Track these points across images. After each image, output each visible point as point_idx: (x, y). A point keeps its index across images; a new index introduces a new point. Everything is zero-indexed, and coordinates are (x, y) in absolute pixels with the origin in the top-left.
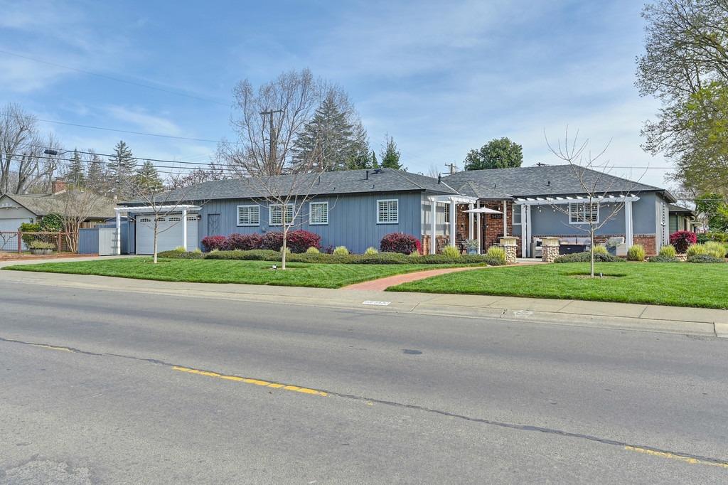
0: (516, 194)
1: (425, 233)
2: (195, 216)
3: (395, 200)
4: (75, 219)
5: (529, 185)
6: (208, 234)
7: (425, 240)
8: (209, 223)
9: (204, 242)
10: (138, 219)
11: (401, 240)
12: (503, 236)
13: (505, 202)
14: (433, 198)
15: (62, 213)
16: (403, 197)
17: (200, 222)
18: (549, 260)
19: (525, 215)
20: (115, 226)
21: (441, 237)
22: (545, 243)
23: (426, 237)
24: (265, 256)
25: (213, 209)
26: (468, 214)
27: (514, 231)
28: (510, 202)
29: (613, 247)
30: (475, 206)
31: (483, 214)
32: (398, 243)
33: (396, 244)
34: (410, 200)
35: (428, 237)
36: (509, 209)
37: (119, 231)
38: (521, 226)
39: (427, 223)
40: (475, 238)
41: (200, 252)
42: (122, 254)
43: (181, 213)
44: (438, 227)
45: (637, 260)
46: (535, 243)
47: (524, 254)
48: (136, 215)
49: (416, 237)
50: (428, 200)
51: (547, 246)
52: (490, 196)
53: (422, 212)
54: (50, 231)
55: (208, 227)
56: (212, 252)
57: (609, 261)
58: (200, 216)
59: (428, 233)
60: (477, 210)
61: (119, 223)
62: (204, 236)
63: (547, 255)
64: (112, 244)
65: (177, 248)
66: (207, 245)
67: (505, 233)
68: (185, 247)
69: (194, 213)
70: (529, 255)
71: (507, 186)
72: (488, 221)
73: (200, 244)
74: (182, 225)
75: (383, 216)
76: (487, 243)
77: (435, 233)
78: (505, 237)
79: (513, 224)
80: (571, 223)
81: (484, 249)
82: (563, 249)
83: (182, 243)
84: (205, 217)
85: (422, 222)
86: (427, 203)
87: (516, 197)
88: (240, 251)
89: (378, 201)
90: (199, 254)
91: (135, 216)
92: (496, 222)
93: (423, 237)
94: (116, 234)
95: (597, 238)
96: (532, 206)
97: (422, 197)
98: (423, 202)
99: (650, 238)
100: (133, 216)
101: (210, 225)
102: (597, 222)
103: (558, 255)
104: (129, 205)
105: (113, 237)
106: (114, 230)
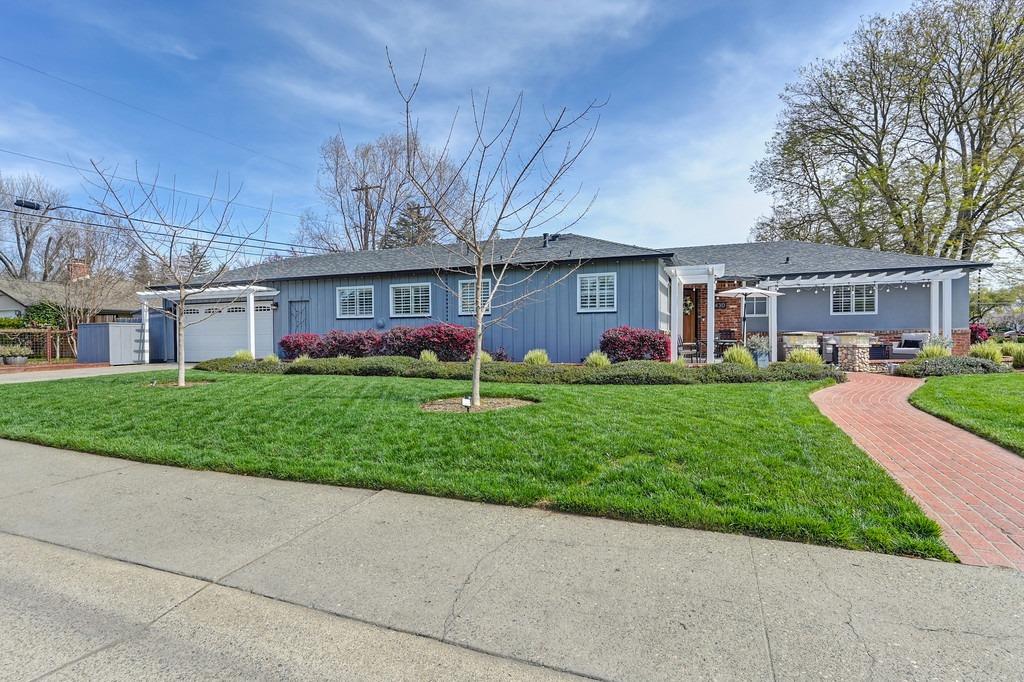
2: (268, 304)
3: (610, 274)
4: (82, 311)
6: (290, 332)
8: (291, 314)
9: (283, 344)
15: (61, 302)
17: (278, 313)
20: (140, 321)
24: (401, 367)
25: (296, 293)
33: (633, 344)
34: (638, 273)
37: (147, 327)
38: (766, 319)
41: (276, 359)
42: (152, 361)
43: (244, 300)
48: (177, 304)
54: (38, 327)
55: (290, 321)
56: (297, 360)
58: (276, 305)
61: (146, 316)
62: (284, 335)
64: (136, 346)
65: (238, 353)
66: (288, 349)
68: (253, 354)
69: (267, 299)
73: (277, 346)
74: (247, 319)
75: (590, 300)
83: (247, 346)
84: (284, 306)
88: (347, 357)
89: (579, 276)
90: (275, 364)
91: (175, 306)
94: (142, 331)
98: (659, 278)
99: (962, 334)
100: (170, 306)
101: (293, 318)
102: (876, 312)
103: (870, 361)
104: (164, 288)
105: (137, 336)
106: (138, 326)
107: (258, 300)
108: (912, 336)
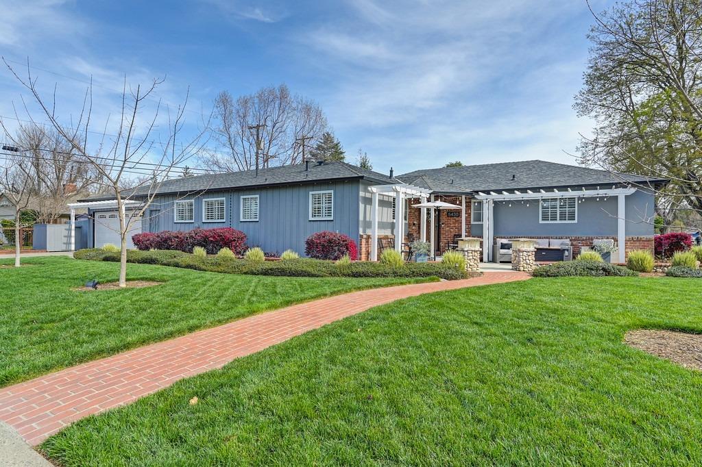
0: (476, 189)
1: (364, 231)
3: (329, 191)
5: (489, 180)
7: (364, 241)
8: (151, 219)
10: (97, 215)
11: (330, 241)
12: (460, 236)
13: (464, 197)
14: (374, 189)
16: (340, 188)
18: (522, 269)
19: (488, 212)
20: (68, 223)
21: (386, 237)
22: (516, 245)
23: (365, 236)
26: (419, 210)
27: (474, 231)
28: (471, 196)
29: (607, 253)
30: (429, 200)
31: (438, 210)
32: (326, 244)
34: (347, 189)
35: (369, 237)
36: (468, 206)
37: (73, 228)
38: (482, 226)
39: (368, 219)
40: (428, 239)
44: (382, 225)
45: (643, 271)
46: (499, 245)
47: (485, 259)
48: (95, 211)
49: (352, 238)
50: (369, 192)
51: (519, 251)
52: (446, 190)
53: (361, 206)
55: (150, 224)
57: (615, 274)
58: (144, 212)
59: (369, 232)
60: (430, 204)
61: (73, 219)
63: (519, 262)
64: (65, 240)
67: (464, 233)
70: (491, 259)
71: (465, 181)
72: (444, 219)
75: (317, 211)
76: (442, 244)
77: (376, 233)
78: (463, 237)
79: (472, 223)
80: (541, 222)
81: (439, 251)
82: (541, 254)
84: (147, 213)
85: (361, 218)
86: (368, 195)
87: (477, 192)
89: (311, 193)
91: (94, 213)
92: (452, 220)
93: (362, 236)
94: (70, 230)
95: (575, 240)
96: (495, 202)
97: (361, 187)
98: (362, 194)
99: (646, 241)
100: (92, 213)
101: (152, 222)
102: (576, 221)
103: (534, 263)
104: (88, 201)
105: (66, 233)
106: (67, 226)
107: (128, 209)
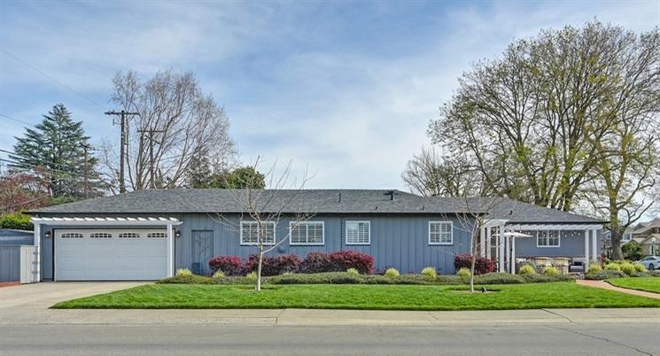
3: (448, 222)
8: (194, 240)
10: (58, 234)
17: (179, 239)
25: (200, 224)
37: (39, 250)
48: (55, 228)
55: (193, 246)
58: (178, 233)
61: (38, 239)
64: (33, 267)
75: (436, 238)
80: (538, 246)
84: (187, 233)
89: (430, 222)
91: (53, 230)
101: (196, 244)
102: (559, 246)
105: (33, 258)
108: (578, 260)
